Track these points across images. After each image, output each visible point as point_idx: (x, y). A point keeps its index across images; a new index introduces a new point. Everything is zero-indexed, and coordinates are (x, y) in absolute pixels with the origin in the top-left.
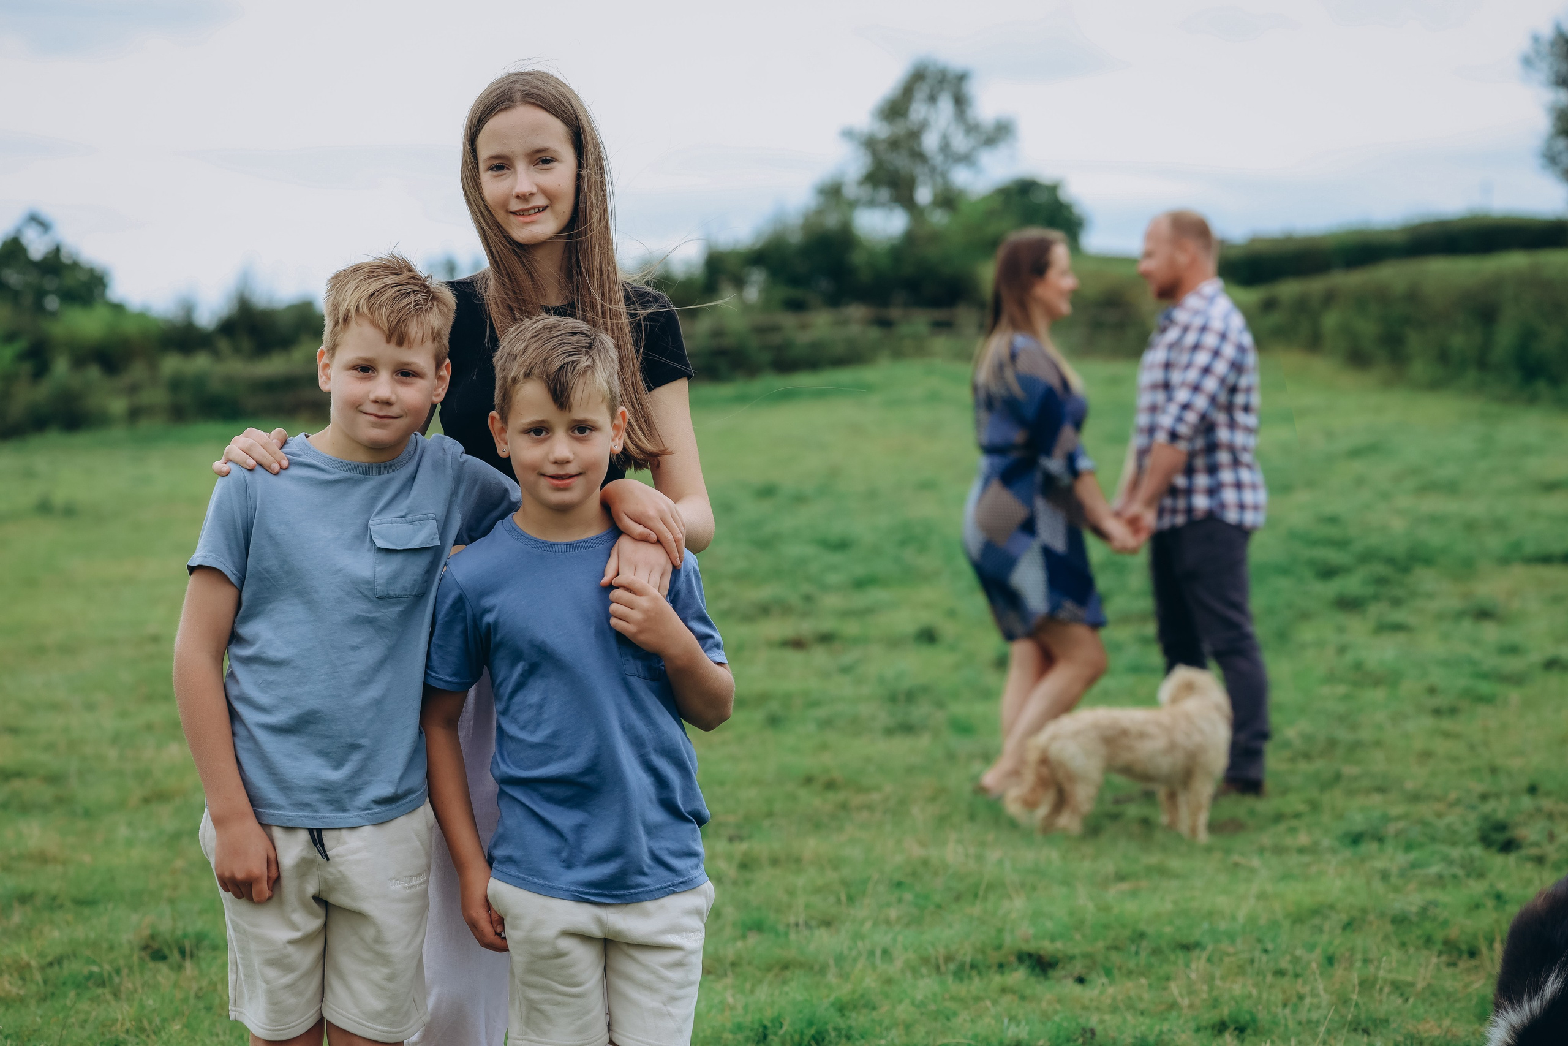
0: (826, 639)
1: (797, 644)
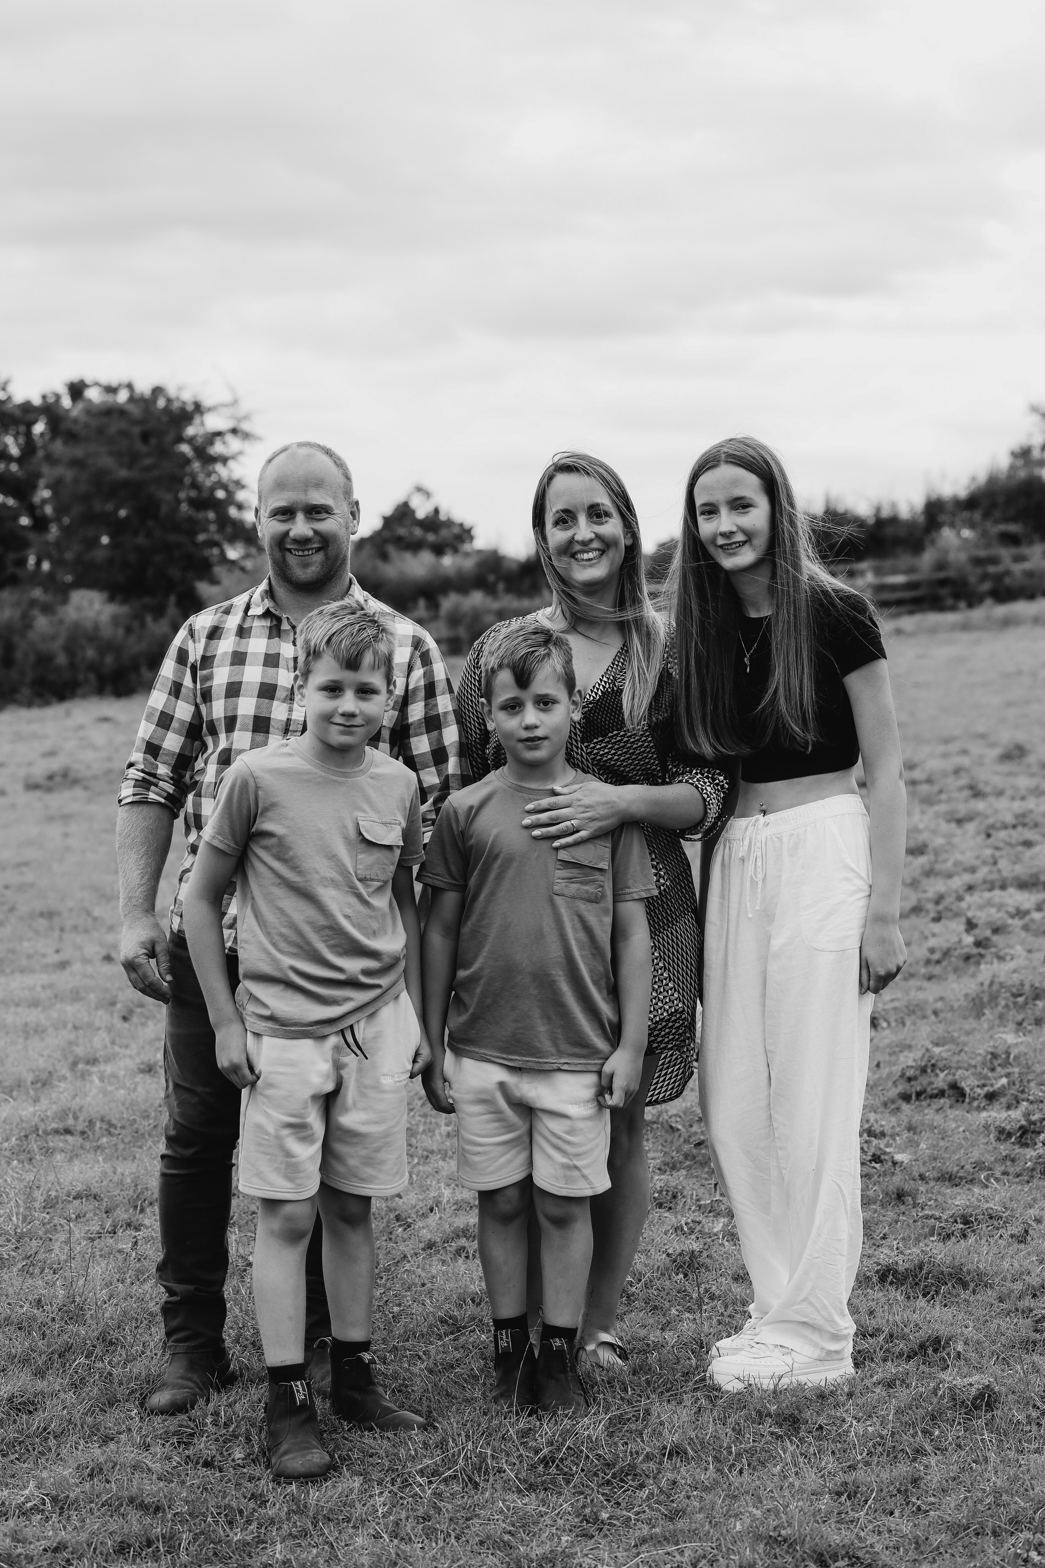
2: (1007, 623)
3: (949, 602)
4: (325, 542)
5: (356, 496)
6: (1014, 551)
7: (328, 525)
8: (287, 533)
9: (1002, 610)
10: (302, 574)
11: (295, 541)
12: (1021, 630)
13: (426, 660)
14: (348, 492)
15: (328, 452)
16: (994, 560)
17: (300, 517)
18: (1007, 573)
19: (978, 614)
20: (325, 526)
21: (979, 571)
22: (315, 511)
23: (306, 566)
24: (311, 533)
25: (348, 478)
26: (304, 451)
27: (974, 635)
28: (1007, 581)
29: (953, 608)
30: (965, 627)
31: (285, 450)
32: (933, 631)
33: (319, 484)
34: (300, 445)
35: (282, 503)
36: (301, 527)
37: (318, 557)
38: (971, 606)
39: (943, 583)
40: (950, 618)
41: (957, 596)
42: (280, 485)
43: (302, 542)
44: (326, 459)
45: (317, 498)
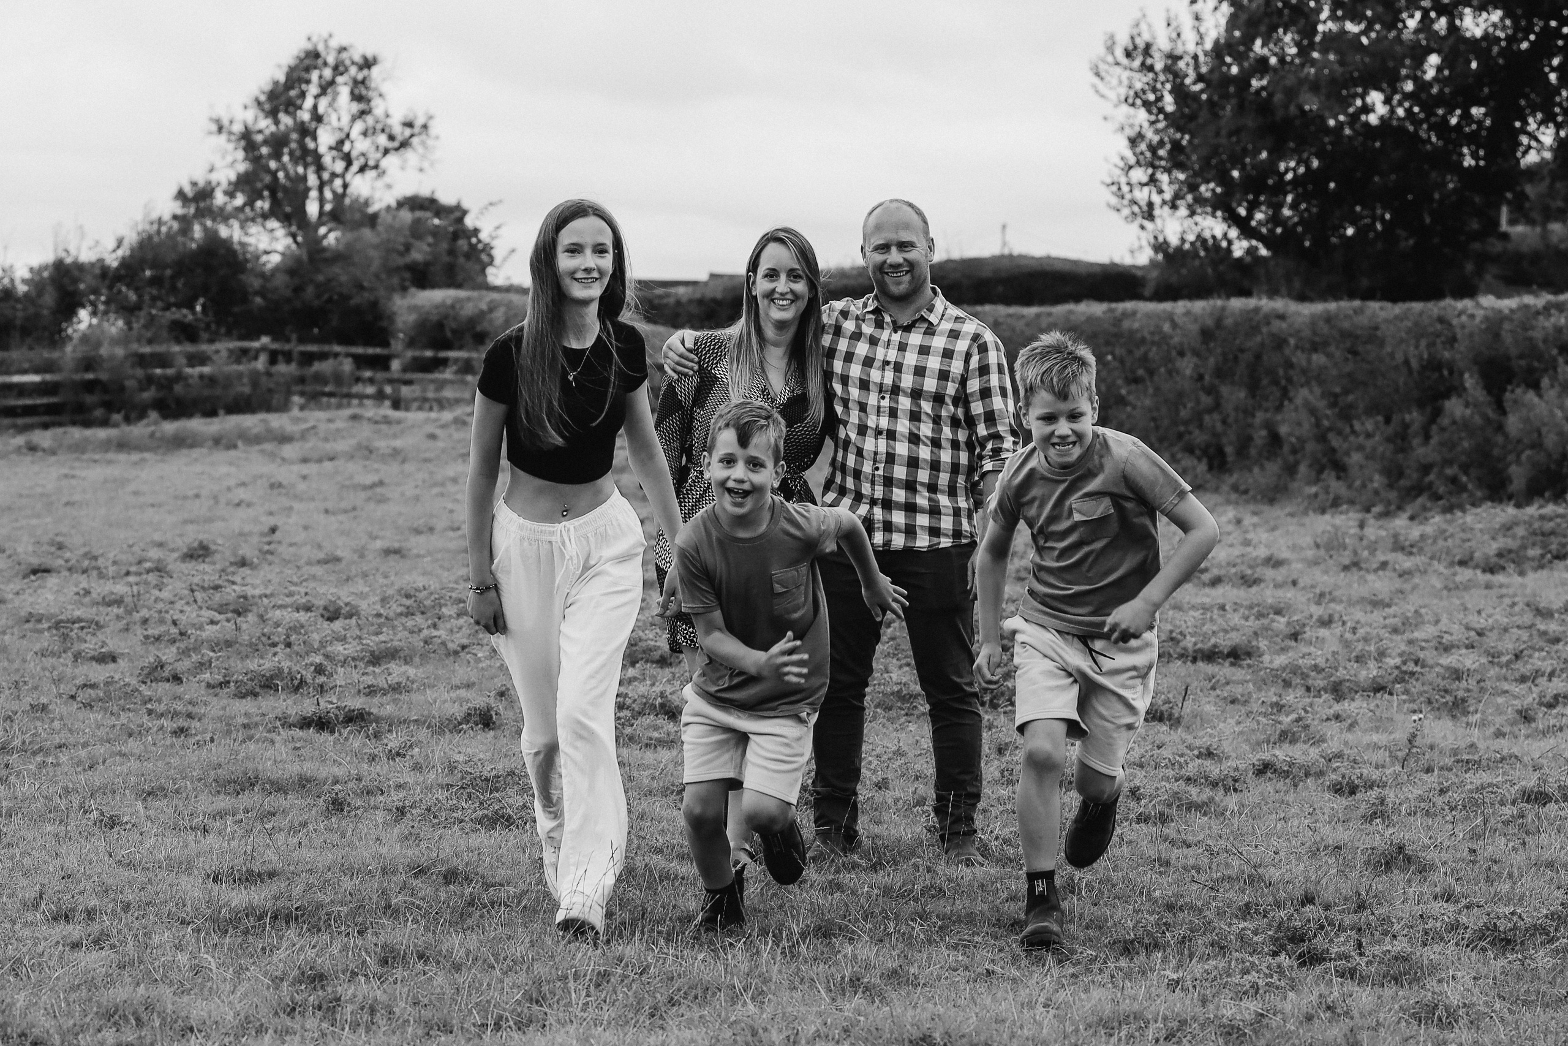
0: (356, 719)
1: (322, 723)
2: (179, 442)
3: (98, 413)
4: (912, 265)
5: (931, 235)
6: (190, 348)
7: (912, 255)
8: (885, 262)
9: (170, 427)
10: (895, 290)
11: (891, 266)
12: (196, 453)
13: (983, 349)
14: (926, 232)
15: (911, 205)
16: (163, 361)
17: (894, 249)
18: (179, 377)
19: (138, 431)
20: (909, 256)
21: (139, 372)
22: (903, 246)
23: (899, 284)
24: (901, 261)
25: (925, 222)
26: (895, 205)
27: (135, 457)
28: (178, 388)
29: (105, 423)
30: (122, 446)
31: (880, 205)
32: (79, 448)
33: (907, 226)
34: (891, 201)
35: (882, 242)
36: (895, 256)
37: (907, 278)
38: (128, 420)
39: (90, 386)
40: (102, 434)
41: (110, 407)
42: (878, 228)
43: (896, 267)
44: (909, 209)
45: (905, 236)
